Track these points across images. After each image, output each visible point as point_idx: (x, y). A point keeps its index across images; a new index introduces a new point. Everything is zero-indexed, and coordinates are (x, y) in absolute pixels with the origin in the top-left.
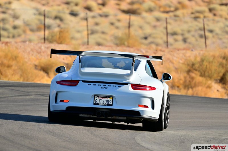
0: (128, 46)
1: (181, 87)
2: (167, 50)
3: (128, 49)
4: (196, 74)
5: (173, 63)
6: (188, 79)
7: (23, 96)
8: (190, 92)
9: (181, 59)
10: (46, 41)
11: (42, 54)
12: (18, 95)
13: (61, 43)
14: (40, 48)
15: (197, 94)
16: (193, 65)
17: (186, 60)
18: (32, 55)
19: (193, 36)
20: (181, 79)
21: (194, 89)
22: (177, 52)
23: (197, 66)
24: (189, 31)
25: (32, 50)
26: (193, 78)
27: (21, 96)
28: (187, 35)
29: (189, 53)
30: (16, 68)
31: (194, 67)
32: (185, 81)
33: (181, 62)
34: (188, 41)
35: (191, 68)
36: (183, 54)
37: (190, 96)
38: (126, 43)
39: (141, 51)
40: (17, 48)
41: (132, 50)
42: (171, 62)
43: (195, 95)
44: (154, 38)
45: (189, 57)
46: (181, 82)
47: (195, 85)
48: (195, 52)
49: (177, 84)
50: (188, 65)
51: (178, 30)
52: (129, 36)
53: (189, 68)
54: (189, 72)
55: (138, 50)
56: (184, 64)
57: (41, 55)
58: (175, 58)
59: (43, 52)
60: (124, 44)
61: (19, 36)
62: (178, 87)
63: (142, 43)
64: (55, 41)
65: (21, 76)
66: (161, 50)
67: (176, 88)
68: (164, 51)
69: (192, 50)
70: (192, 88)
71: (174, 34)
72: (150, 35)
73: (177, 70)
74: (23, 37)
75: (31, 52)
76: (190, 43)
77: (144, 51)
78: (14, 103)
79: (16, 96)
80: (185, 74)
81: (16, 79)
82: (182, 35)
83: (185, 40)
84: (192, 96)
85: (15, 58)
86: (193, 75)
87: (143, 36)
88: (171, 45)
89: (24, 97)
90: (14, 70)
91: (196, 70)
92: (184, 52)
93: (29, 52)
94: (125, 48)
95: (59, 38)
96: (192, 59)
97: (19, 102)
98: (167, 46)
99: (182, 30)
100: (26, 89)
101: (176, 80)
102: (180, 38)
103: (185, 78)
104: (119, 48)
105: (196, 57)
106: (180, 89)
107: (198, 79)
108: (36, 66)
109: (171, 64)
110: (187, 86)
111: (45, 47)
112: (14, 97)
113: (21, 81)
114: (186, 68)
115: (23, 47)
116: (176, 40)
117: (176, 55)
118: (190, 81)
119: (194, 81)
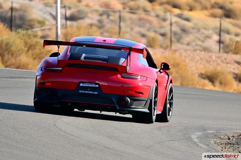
11: (212, 63)
14: (211, 57)
18: (201, 63)
25: (201, 59)
57: (210, 64)
59: (213, 61)
75: (200, 61)
93: (198, 61)
108: (202, 74)
111: (216, 57)
115: (191, 55)
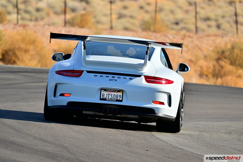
0: (154, 31)
1: (210, 76)
2: (195, 37)
3: (154, 34)
4: (225, 62)
5: (201, 50)
6: (217, 67)
7: (37, 82)
8: (219, 81)
9: (211, 47)
10: (67, 25)
12: (31, 81)
13: (82, 27)
15: (226, 83)
16: (223, 52)
17: (216, 47)
19: (228, 22)
20: (209, 68)
21: (224, 79)
22: (207, 38)
23: (227, 54)
24: (223, 17)
26: (222, 67)
27: (34, 82)
28: (221, 21)
29: (218, 40)
30: (34, 53)
31: (224, 55)
32: (214, 70)
33: (211, 49)
34: (223, 27)
35: (221, 55)
36: (213, 41)
37: (218, 86)
38: (152, 28)
39: (168, 37)
40: (35, 32)
41: (158, 35)
42: (200, 49)
43: (224, 85)
44: (186, 23)
45: (219, 43)
46: (210, 70)
47: (225, 75)
48: (226, 39)
49: (206, 73)
50: (218, 53)
51: (212, 15)
52: (155, 20)
53: (218, 55)
54: (218, 60)
55: (165, 36)
56: (213, 51)
58: (204, 45)
60: (149, 29)
61: (42, 19)
62: (207, 76)
63: (172, 29)
64: (77, 24)
65: (39, 61)
66: (189, 36)
67: (205, 77)
68: (192, 37)
69: (222, 37)
70: (221, 77)
71: (207, 19)
72: (182, 20)
73: (206, 57)
74: (46, 20)
76: (224, 30)
77: (171, 37)
78: (26, 90)
79: (29, 83)
80: (215, 63)
81: (33, 64)
82: (216, 20)
83: (218, 27)
84: (221, 86)
85: (33, 42)
86: (222, 63)
87: (174, 21)
88: (203, 30)
89: (37, 84)
90: (32, 56)
91: (226, 58)
92: (214, 38)
94: (150, 33)
95: (81, 22)
96: (222, 46)
97: (32, 89)
98: (197, 31)
99: (216, 15)
100: (40, 76)
101: (205, 69)
102: (213, 23)
103: (214, 66)
104: (144, 33)
105: (226, 44)
106: (209, 78)
107: (228, 67)
109: (199, 51)
110: (216, 75)
112: (27, 84)
113: (39, 67)
114: (215, 56)
116: (209, 26)
117: (205, 41)
118: (219, 70)
119: (224, 70)
